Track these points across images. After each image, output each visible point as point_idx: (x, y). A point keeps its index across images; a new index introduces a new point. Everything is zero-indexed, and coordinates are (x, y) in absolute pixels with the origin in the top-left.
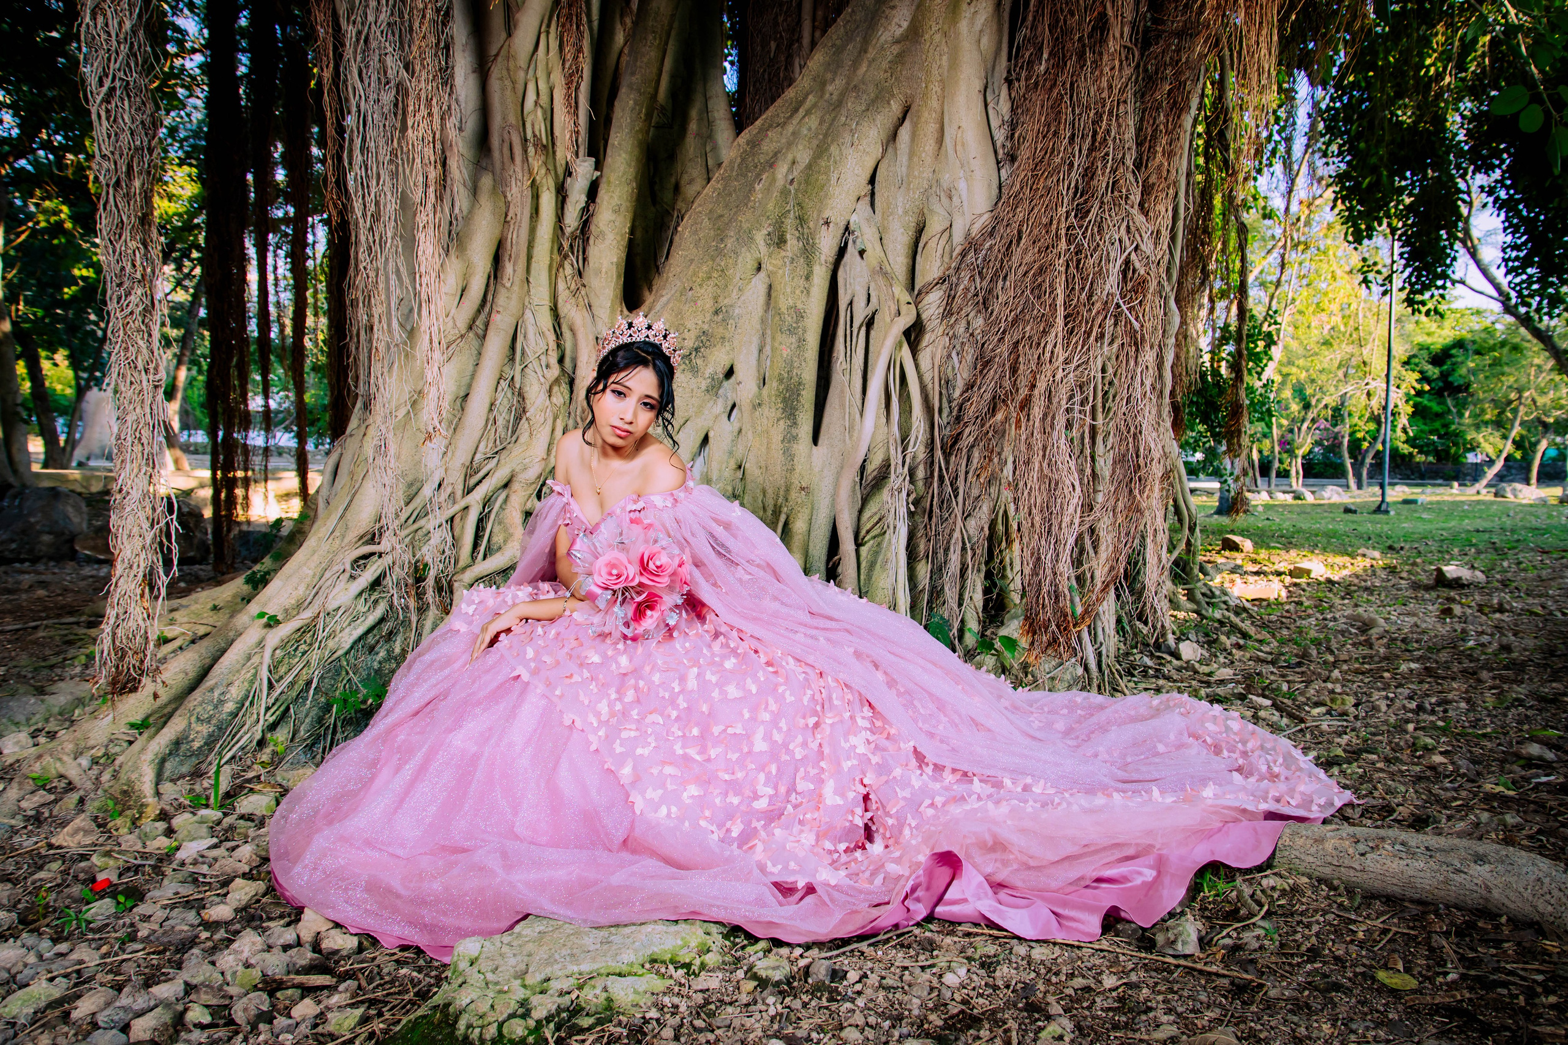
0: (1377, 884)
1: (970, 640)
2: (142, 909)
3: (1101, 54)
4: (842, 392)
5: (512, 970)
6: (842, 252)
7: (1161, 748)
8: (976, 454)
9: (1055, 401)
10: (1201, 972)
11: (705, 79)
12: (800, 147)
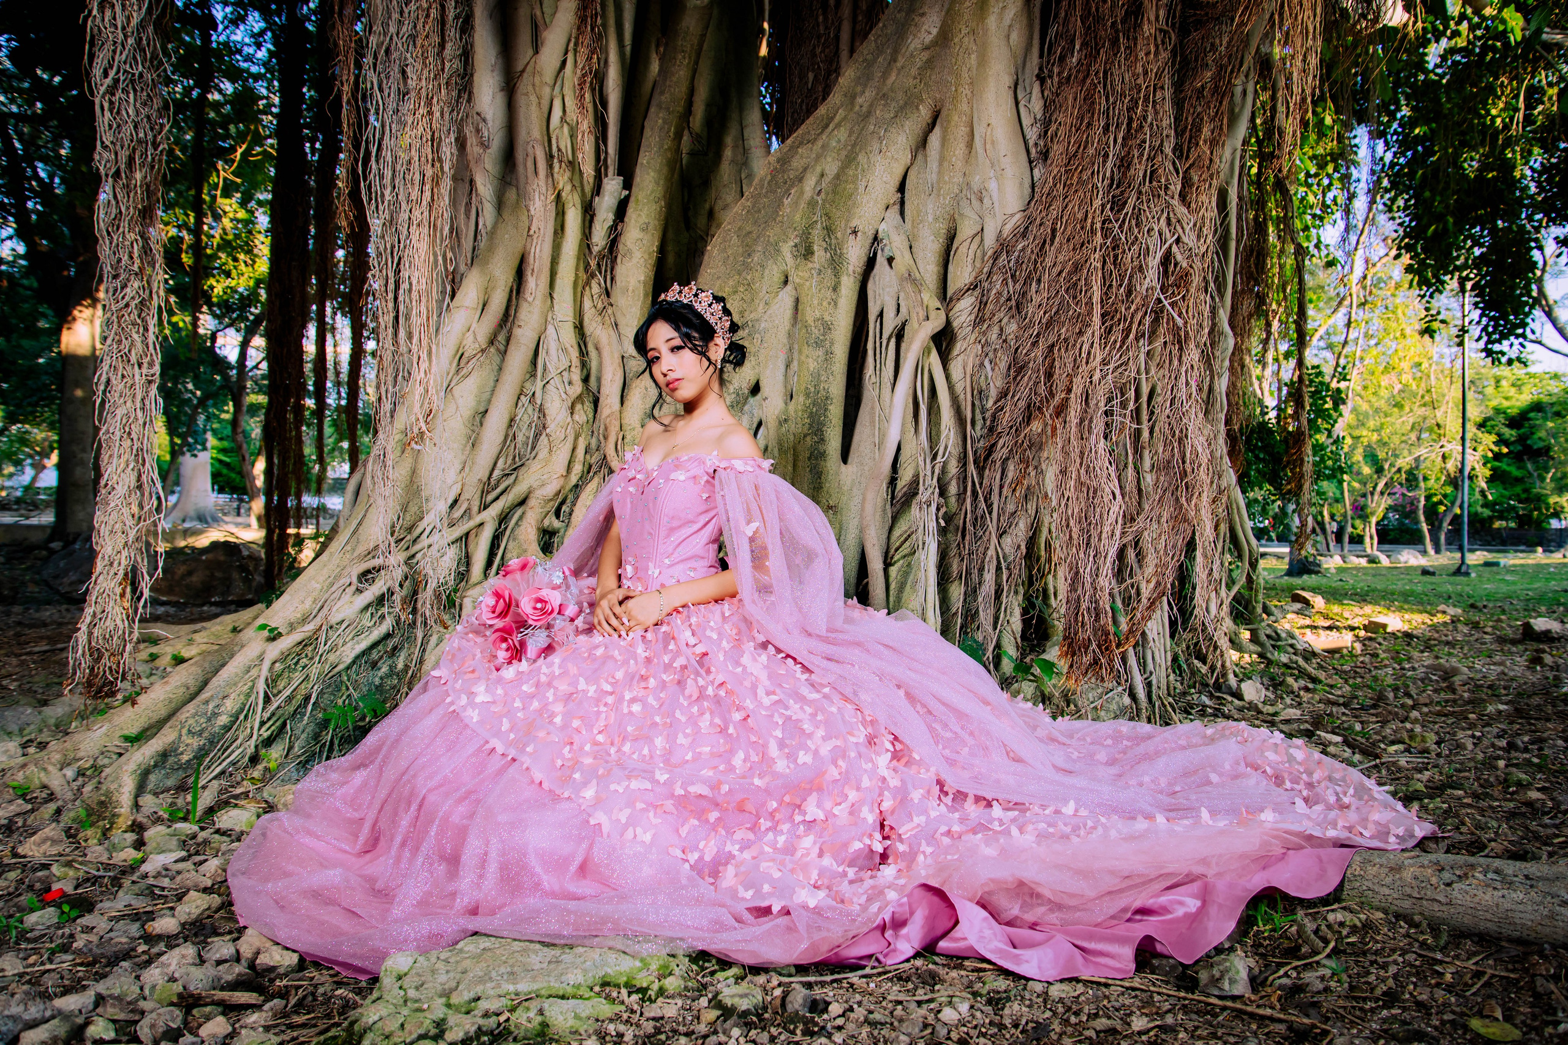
0: (1467, 920)
1: (1007, 666)
2: (87, 920)
3: (1136, 39)
4: (873, 408)
5: (439, 988)
6: (871, 263)
7: (1214, 778)
8: (1011, 467)
9: (1092, 403)
10: (1252, 1015)
11: (741, 109)
12: (829, 159)
